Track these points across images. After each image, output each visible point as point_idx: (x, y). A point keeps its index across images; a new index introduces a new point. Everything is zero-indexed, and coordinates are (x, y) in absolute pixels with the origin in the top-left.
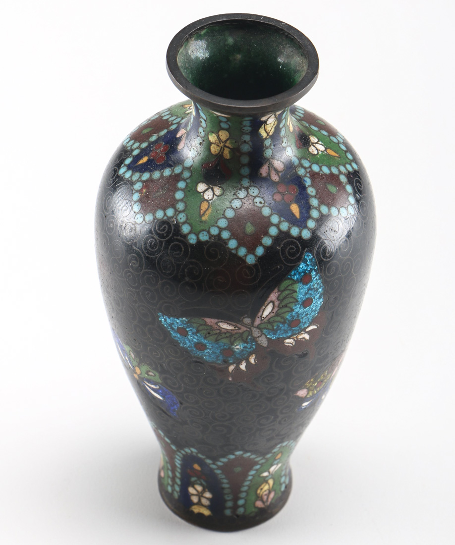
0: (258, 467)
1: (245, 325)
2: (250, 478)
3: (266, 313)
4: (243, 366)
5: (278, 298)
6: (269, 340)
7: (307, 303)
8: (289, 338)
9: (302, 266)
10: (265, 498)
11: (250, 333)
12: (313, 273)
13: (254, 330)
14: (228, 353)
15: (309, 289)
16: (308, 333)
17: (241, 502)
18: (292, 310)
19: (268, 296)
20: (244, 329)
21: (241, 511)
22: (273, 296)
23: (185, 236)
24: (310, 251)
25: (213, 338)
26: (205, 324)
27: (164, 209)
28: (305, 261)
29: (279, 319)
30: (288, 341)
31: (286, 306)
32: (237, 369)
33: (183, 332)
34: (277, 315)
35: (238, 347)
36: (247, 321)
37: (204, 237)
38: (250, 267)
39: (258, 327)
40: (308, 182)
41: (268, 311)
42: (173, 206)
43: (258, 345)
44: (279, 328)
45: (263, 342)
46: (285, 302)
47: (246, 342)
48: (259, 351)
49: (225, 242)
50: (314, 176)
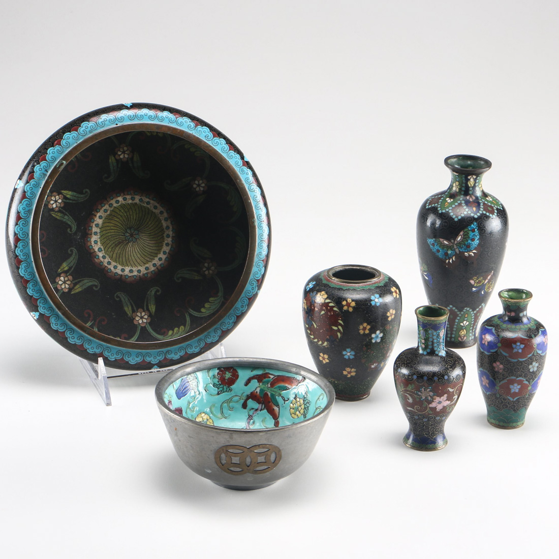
0: (458, 318)
1: (452, 243)
2: (456, 324)
3: (459, 239)
4: (451, 261)
5: (463, 234)
6: (459, 251)
7: (473, 240)
8: (466, 252)
9: (472, 225)
10: (462, 338)
11: (453, 247)
12: (476, 230)
13: (455, 245)
14: (446, 254)
15: (474, 235)
16: (474, 253)
17: (453, 336)
18: (468, 241)
19: (459, 233)
20: (451, 244)
21: (453, 339)
22: (462, 233)
23: (438, 211)
24: (476, 222)
25: (442, 247)
26: (440, 241)
27: (435, 204)
28: (474, 224)
29: (462, 243)
30: (466, 253)
31: (465, 238)
32: (449, 261)
33: (433, 245)
34: (462, 241)
35: (449, 252)
36: (452, 241)
37: (444, 211)
38: (455, 222)
39: (456, 245)
40: (482, 204)
41: (459, 238)
42: (438, 203)
43: (456, 252)
44: (463, 247)
45: (457, 251)
46: (465, 236)
47: (452, 250)
48: (456, 255)
49: (450, 213)
50: (484, 204)
